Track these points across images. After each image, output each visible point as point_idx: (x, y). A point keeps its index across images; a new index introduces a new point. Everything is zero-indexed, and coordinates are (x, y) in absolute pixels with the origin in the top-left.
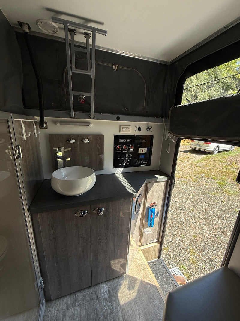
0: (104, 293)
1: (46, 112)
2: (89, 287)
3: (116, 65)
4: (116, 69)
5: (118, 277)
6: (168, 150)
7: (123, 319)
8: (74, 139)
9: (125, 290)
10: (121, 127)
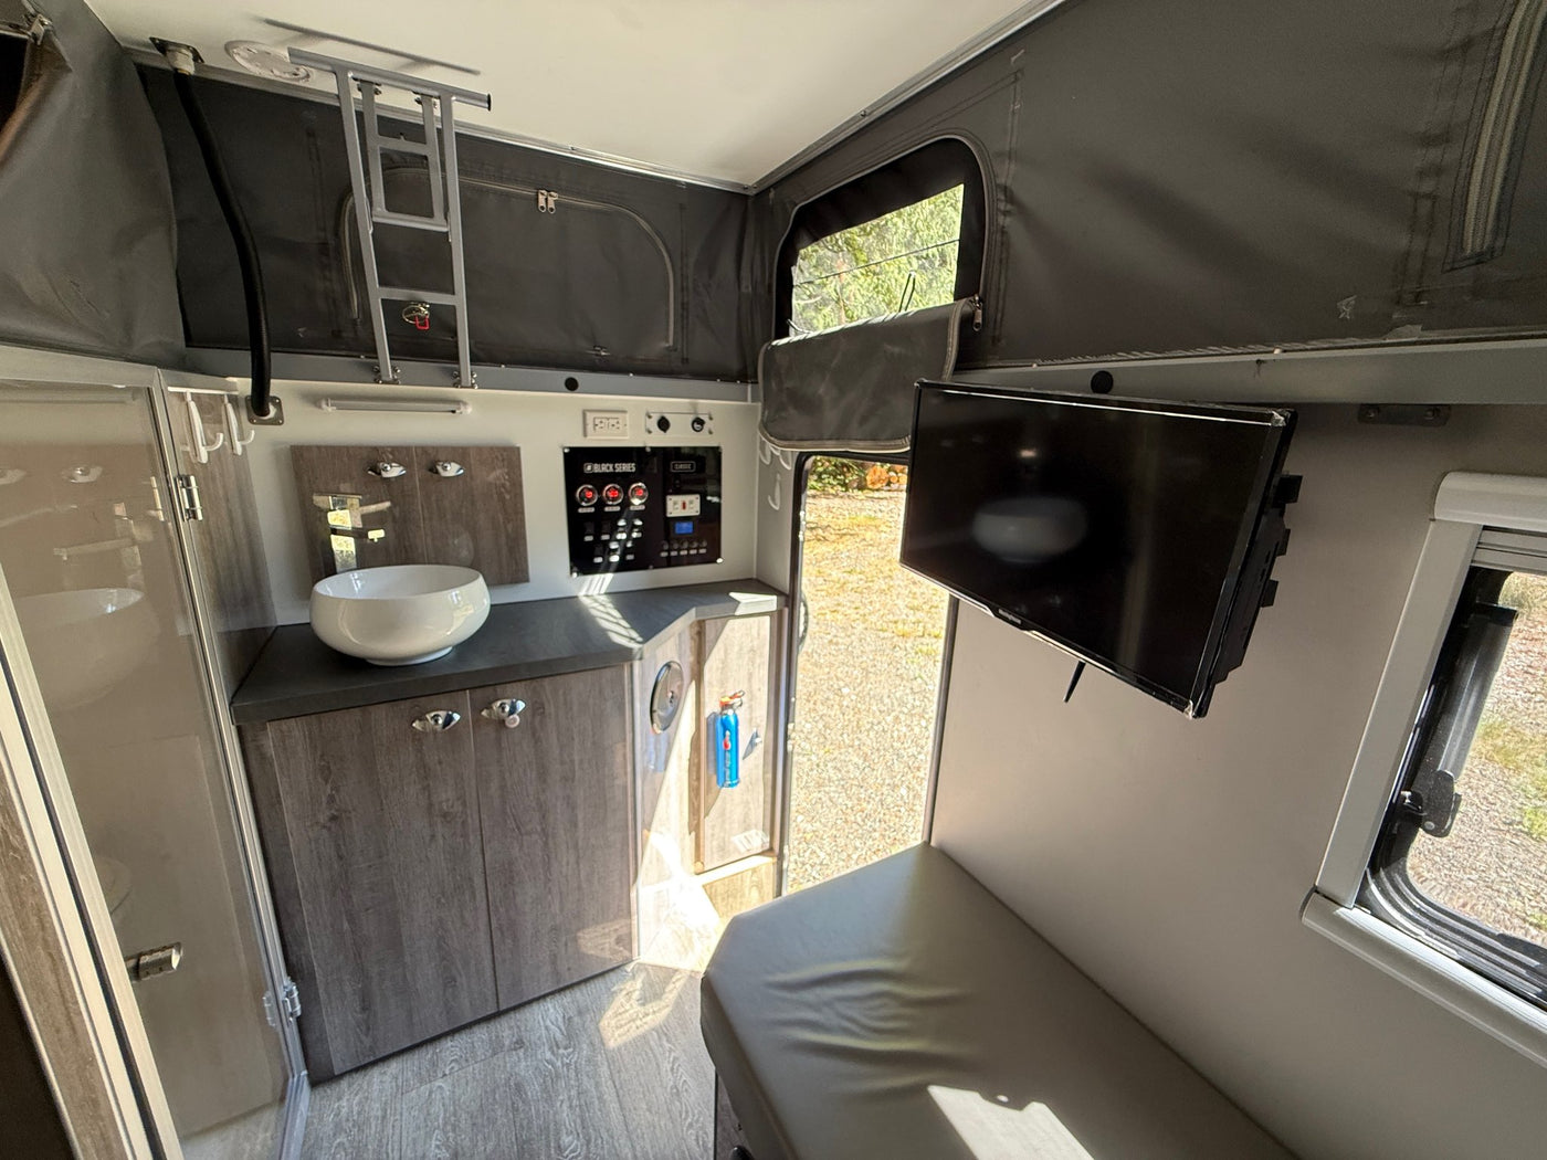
0: (547, 1028)
1: (277, 360)
2: (488, 1019)
3: (548, 191)
4: (551, 205)
5: (602, 974)
6: (773, 500)
7: (614, 1082)
8: (401, 465)
9: (628, 1007)
10: (590, 417)
